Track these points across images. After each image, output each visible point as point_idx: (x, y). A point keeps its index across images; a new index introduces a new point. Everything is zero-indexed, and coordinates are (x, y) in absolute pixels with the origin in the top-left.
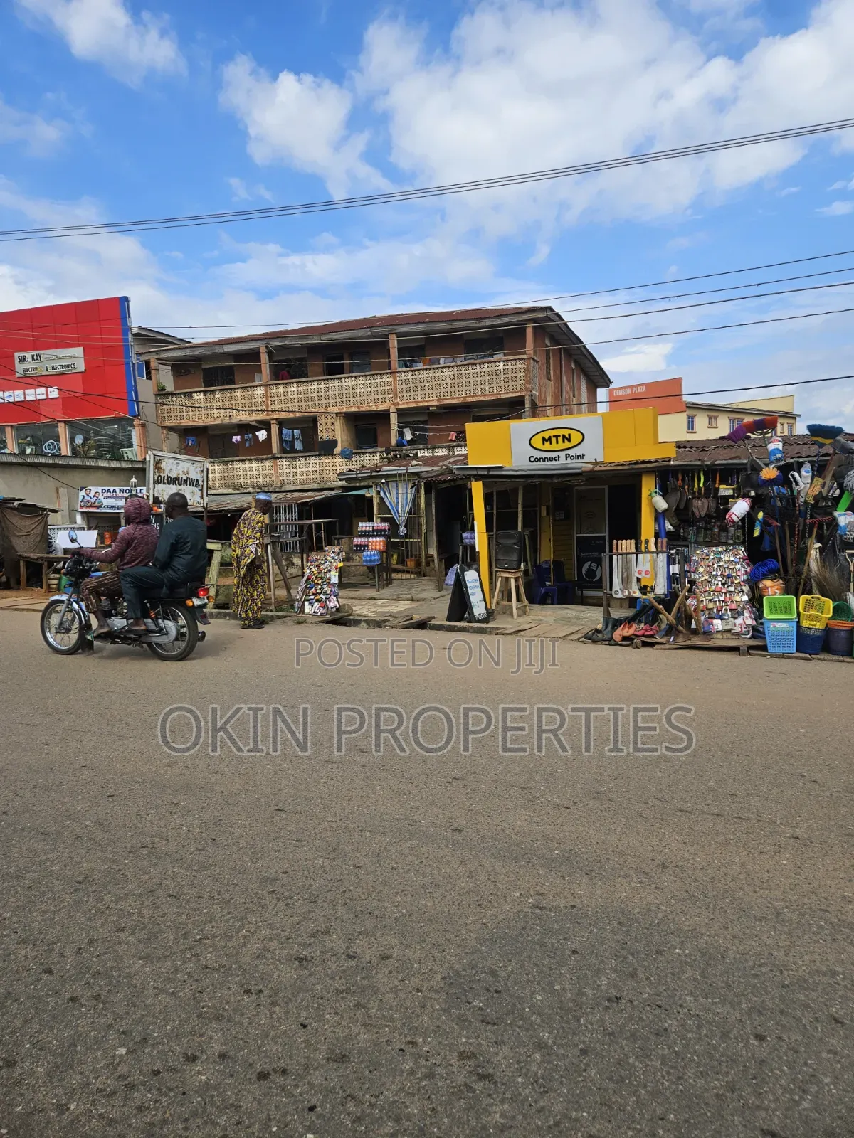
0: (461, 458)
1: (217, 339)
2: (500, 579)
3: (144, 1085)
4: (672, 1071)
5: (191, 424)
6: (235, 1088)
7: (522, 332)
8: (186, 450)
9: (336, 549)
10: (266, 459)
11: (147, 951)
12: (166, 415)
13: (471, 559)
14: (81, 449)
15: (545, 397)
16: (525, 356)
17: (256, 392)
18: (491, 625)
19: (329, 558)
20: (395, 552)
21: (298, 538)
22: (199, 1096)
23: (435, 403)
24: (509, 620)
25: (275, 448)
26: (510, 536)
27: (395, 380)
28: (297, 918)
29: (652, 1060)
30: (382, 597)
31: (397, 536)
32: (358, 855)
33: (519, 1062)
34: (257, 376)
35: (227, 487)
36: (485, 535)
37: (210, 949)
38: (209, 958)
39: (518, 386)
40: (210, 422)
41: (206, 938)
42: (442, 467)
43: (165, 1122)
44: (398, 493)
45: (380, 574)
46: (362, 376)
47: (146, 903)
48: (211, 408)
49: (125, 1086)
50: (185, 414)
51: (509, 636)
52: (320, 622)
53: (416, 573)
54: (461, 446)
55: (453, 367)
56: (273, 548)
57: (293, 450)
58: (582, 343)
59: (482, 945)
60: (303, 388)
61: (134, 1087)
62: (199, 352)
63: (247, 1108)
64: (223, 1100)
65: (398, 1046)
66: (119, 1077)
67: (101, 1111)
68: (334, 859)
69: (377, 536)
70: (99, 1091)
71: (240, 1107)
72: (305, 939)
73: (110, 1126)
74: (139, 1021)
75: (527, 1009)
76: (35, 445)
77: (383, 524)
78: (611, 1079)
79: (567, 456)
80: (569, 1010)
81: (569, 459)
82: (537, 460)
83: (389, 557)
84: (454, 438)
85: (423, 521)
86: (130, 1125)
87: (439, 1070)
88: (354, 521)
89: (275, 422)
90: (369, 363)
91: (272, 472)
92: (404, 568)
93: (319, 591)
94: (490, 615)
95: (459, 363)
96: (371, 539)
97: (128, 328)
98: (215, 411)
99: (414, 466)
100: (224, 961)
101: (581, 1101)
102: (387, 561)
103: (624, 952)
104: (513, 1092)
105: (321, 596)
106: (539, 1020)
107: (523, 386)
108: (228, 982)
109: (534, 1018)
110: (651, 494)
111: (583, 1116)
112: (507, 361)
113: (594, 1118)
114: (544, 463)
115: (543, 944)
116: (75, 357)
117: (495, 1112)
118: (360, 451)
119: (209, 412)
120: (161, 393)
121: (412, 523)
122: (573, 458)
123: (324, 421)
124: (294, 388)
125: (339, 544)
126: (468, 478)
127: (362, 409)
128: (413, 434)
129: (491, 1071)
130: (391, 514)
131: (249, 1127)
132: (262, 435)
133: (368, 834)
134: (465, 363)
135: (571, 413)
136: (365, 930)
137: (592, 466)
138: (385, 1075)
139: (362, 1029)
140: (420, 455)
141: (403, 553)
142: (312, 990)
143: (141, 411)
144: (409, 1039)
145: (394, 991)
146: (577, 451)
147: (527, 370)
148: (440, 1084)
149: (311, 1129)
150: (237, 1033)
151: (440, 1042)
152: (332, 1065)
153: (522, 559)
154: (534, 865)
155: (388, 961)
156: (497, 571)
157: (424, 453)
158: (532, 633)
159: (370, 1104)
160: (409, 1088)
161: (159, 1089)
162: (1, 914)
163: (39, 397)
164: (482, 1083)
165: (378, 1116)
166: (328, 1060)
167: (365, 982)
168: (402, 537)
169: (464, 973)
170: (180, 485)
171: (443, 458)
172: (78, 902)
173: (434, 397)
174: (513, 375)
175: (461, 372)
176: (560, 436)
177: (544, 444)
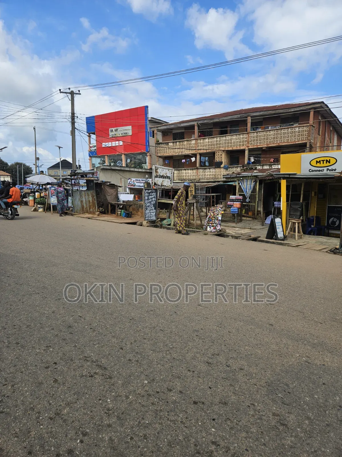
0: (276, 170)
1: (179, 121)
2: (291, 223)
3: (154, 396)
5: (167, 155)
6: (185, 405)
7: (309, 114)
8: (165, 165)
9: (221, 206)
10: (194, 169)
11: (154, 348)
12: (159, 151)
13: (278, 213)
14: (129, 164)
15: (317, 143)
16: (308, 125)
17: (192, 142)
18: (285, 242)
19: (218, 209)
20: (244, 208)
21: (205, 201)
22: (173, 404)
23: (266, 146)
24: (294, 240)
25: (198, 165)
26: (297, 204)
27: (249, 136)
28: (207, 347)
30: (238, 227)
31: (246, 202)
32: (230, 327)
33: (298, 422)
34: (193, 135)
35: (179, 180)
36: (285, 203)
37: (175, 352)
38: (175, 355)
39: (304, 138)
40: (174, 154)
41: (174, 348)
42: (267, 173)
43: (161, 410)
44: (247, 184)
45: (237, 217)
46: (235, 135)
47: (153, 331)
49: (147, 394)
50: (165, 151)
51: (294, 247)
52: (213, 235)
53: (252, 218)
54: (275, 165)
55: (275, 130)
56: (197, 204)
57: (205, 166)
58: (336, 117)
59: (282, 373)
60: (210, 140)
61: (150, 395)
62: (172, 126)
63: (190, 413)
64: (181, 408)
65: (248, 404)
66: (145, 391)
67: (140, 401)
68: (221, 327)
69: (238, 202)
70: (139, 394)
71: (188, 412)
72: (210, 355)
73: (143, 407)
74: (151, 373)
75: (302, 402)
76: (114, 162)
77: (240, 197)
79: (328, 169)
80: (321, 407)
81: (328, 171)
82: (313, 171)
83: (242, 211)
84: (272, 161)
85: (257, 196)
86: (149, 409)
87: (263, 417)
88: (227, 195)
89: (198, 154)
90: (238, 129)
91: (196, 174)
92: (247, 215)
93: (213, 223)
94: (285, 238)
95: (278, 128)
96: (235, 203)
97: (147, 118)
98: (176, 150)
99: (255, 173)
100: (180, 357)
101: (327, 445)
102: (240, 212)
104: (296, 433)
105: (214, 224)
106: (307, 408)
107: (306, 138)
108: (182, 365)
109: (305, 406)
111: (327, 451)
112: (300, 127)
114: (316, 172)
115: (310, 378)
116: (128, 130)
117: (288, 440)
118: (231, 166)
119: (174, 150)
121: (252, 197)
122: (330, 170)
123: (218, 154)
124: (207, 140)
125: (221, 204)
126: (280, 178)
127: (234, 149)
128: (254, 159)
129: (286, 423)
130: (243, 192)
131: (190, 420)
132: (193, 159)
133: (234, 320)
134: (281, 128)
135: (328, 150)
136: (233, 357)
137: (340, 174)
138: (242, 414)
139: (233, 394)
140: (257, 168)
141: (247, 209)
142: (213, 375)
143: (150, 150)
144: (251, 403)
145: (246, 383)
146: (333, 167)
147: (309, 131)
148: (264, 423)
149: (213, 427)
150: (186, 385)
151: (264, 407)
152: (221, 405)
153: (302, 215)
154: (305, 345)
155: (242, 371)
156: (289, 219)
157: (259, 167)
158: (305, 247)
159: (236, 424)
160: (252, 421)
161: (159, 398)
162: (106, 326)
163: (116, 145)
164: (282, 427)
165: (239, 429)
166: (220, 403)
167: (234, 377)
168: (247, 203)
169: (274, 382)
170: (163, 178)
171: (267, 170)
172: (131, 327)
173: (265, 143)
174: (302, 133)
175: (278, 132)
176: (325, 160)
177: (317, 164)
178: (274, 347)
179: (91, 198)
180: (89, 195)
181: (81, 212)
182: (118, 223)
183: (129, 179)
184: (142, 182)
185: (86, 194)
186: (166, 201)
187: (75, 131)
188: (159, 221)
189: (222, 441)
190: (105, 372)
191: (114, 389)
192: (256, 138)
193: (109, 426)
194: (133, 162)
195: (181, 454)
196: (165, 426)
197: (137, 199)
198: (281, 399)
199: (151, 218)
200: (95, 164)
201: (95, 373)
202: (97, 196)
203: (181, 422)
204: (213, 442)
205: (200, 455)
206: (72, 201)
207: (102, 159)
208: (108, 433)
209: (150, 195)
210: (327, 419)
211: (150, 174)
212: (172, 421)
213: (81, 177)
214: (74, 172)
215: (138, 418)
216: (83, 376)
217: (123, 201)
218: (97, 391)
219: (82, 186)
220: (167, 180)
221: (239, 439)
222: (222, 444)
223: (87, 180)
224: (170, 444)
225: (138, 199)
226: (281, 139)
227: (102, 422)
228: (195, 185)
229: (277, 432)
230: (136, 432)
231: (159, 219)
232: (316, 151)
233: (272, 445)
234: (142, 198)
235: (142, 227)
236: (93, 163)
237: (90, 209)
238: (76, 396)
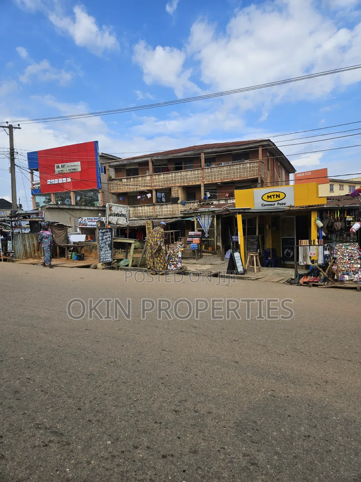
0: (231, 204)
2: (249, 256)
3: (118, 456)
5: (121, 191)
6: (154, 460)
7: (257, 151)
8: (119, 202)
9: (181, 243)
10: (151, 205)
11: (116, 403)
12: (112, 188)
13: (237, 247)
14: (79, 202)
15: (267, 178)
16: (258, 161)
17: (147, 178)
18: (245, 276)
19: (178, 247)
20: (203, 244)
22: (140, 462)
23: (220, 181)
24: (253, 274)
25: (154, 201)
26: (253, 238)
27: (203, 172)
28: (173, 394)
30: (198, 263)
31: (205, 237)
32: (196, 370)
33: (267, 459)
34: (147, 172)
35: (135, 217)
36: (243, 237)
37: (140, 405)
38: (140, 408)
39: (255, 173)
40: (128, 190)
41: (138, 400)
42: (223, 208)
43: (127, 471)
44: (205, 219)
45: (197, 254)
46: (190, 171)
47: (114, 385)
49: (112, 456)
50: (119, 187)
51: (254, 281)
53: (212, 253)
54: (231, 199)
55: (227, 166)
57: (162, 202)
59: (250, 410)
60: (165, 176)
61: (115, 456)
62: (125, 162)
63: (159, 469)
64: (150, 465)
65: (218, 449)
66: (109, 452)
67: (103, 465)
68: (186, 371)
69: (197, 237)
70: (102, 457)
71: (156, 468)
72: (177, 402)
73: (107, 471)
74: (115, 431)
75: (270, 438)
76: (62, 201)
77: (199, 233)
78: (307, 469)
80: (288, 440)
81: (279, 205)
82: (265, 205)
83: (201, 246)
84: (228, 196)
85: (215, 231)
86: (114, 471)
87: (235, 460)
88: (186, 231)
89: (154, 190)
90: (193, 165)
91: (153, 211)
93: (174, 260)
94: (245, 271)
95: (230, 164)
96: (194, 239)
97: (98, 154)
98: (131, 186)
99: (212, 208)
100: (146, 410)
101: (295, 477)
102: (200, 248)
103: (311, 417)
104: (266, 471)
105: (175, 262)
106: (275, 443)
107: (257, 174)
108: (148, 418)
109: (273, 442)
110: (315, 220)
112: (251, 163)
114: (268, 207)
115: (276, 412)
116: (77, 166)
117: (259, 478)
118: (188, 202)
119: (128, 186)
121: (211, 232)
122: (281, 204)
123: (174, 189)
124: (162, 176)
125: (181, 241)
126: (235, 213)
127: (190, 184)
128: (211, 195)
129: (256, 462)
130: (202, 228)
131: (160, 477)
132: (149, 195)
133: (199, 362)
134: (233, 164)
135: (278, 185)
136: (201, 401)
137: (289, 208)
138: (213, 460)
139: (203, 441)
140: (214, 203)
141: (207, 245)
142: (181, 424)
143: (102, 187)
144: (221, 446)
145: (215, 427)
146: (283, 201)
147: (259, 167)
148: (235, 466)
149: (184, 479)
150: (153, 438)
151: (234, 449)
152: (191, 454)
153: (258, 247)
154: (269, 378)
155: (211, 414)
156: (247, 253)
157: (215, 202)
158: (264, 279)
159: (208, 471)
160: (223, 466)
161: (124, 458)
162: (60, 386)
163: (64, 182)
164: (253, 467)
165: (211, 476)
166: (189, 452)
167: (202, 422)
168: (207, 238)
169: (243, 421)
170: (118, 216)
171: (223, 204)
172: (89, 383)
173: (220, 179)
174: (253, 169)
175: (231, 168)
176: (275, 195)
177: (268, 199)
178: (241, 384)
180: (33, 238)
181: (24, 258)
182: (69, 267)
183: (80, 218)
184: (95, 220)
185: (30, 237)
186: (122, 240)
187: (14, 168)
188: (115, 262)
190: (61, 438)
191: (73, 456)
192: (211, 174)
194: (83, 200)
197: (89, 239)
198: (250, 438)
199: (107, 260)
200: (39, 203)
201: (50, 441)
203: (150, 479)
206: (12, 246)
207: (48, 197)
209: (104, 235)
210: (294, 451)
211: (104, 211)
213: (23, 218)
214: (15, 213)
216: (35, 447)
217: (74, 243)
218: (54, 461)
219: (25, 228)
220: (122, 218)
223: (30, 221)
225: (91, 239)
228: (152, 222)
229: (248, 472)
231: (116, 260)
232: (267, 187)
234: (95, 238)
235: (96, 269)
236: (37, 202)
237: (35, 253)
238: (28, 471)
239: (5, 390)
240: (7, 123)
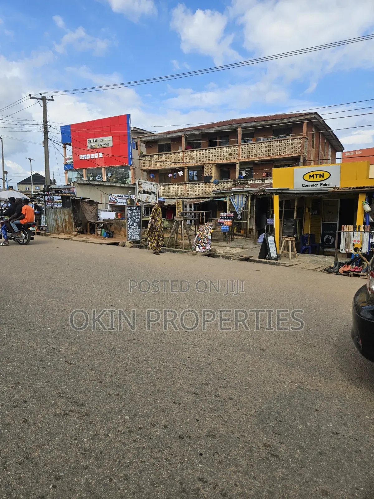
0: (268, 185)
1: (164, 132)
2: (284, 241)
3: (136, 432)
4: (362, 469)
5: (152, 168)
6: (170, 440)
7: (302, 125)
8: (150, 179)
9: (211, 224)
10: (182, 184)
11: (136, 380)
12: (143, 165)
13: (271, 231)
14: (110, 179)
15: (310, 156)
16: (301, 137)
17: (179, 155)
18: (278, 262)
19: (207, 228)
20: (235, 226)
21: (194, 219)
22: (157, 440)
23: (258, 159)
24: (288, 260)
25: (186, 180)
26: (291, 221)
27: (240, 148)
28: (194, 377)
29: (353, 463)
30: (229, 246)
31: (237, 219)
32: (219, 355)
33: (290, 452)
34: (180, 147)
35: (166, 196)
36: (278, 220)
37: (160, 384)
38: (160, 387)
39: (298, 151)
40: (160, 168)
41: (158, 379)
42: (259, 188)
43: (144, 448)
44: (238, 200)
45: (228, 236)
46: (225, 147)
47: (135, 362)
48: (161, 162)
49: (129, 431)
50: (150, 164)
51: (288, 267)
52: (203, 255)
53: (244, 236)
54: (268, 179)
55: (267, 142)
56: (184, 223)
57: (193, 180)
58: (330, 129)
60: (199, 153)
61: (132, 432)
62: (157, 137)
63: (175, 449)
64: (166, 444)
65: (237, 436)
66: (127, 427)
67: (120, 439)
68: (209, 355)
69: (229, 219)
70: (119, 431)
71: (172, 448)
72: (197, 385)
73: (123, 445)
74: (133, 407)
75: (294, 431)
76: (93, 177)
77: (231, 214)
78: (333, 467)
79: (321, 184)
80: (313, 434)
81: (322, 185)
82: (306, 186)
83: (233, 229)
84: (265, 176)
85: (249, 213)
86: (131, 447)
87: (254, 449)
88: (218, 212)
89: (186, 168)
90: (228, 141)
91: (184, 189)
92: (239, 234)
93: (203, 242)
94: (279, 257)
95: (270, 140)
96: (225, 220)
97: (130, 128)
98: (162, 163)
99: (247, 188)
100: (166, 389)
101: (319, 474)
102: (232, 230)
103: (341, 414)
104: (287, 464)
106: (299, 436)
107: (300, 151)
108: (167, 398)
109: (297, 435)
110: (363, 204)
111: (319, 481)
112: (293, 139)
113: (325, 482)
114: (309, 187)
115: (302, 405)
116: (109, 141)
117: (279, 471)
118: (222, 181)
119: (160, 163)
120: (142, 155)
121: (244, 214)
122: (324, 185)
123: (207, 167)
124: (195, 153)
125: (211, 222)
126: (272, 194)
127: (224, 162)
128: (246, 174)
129: (277, 454)
130: (234, 209)
131: (176, 457)
132: (181, 173)
133: (223, 346)
134: (274, 140)
135: (323, 164)
136: (222, 386)
137: (333, 189)
138: (231, 447)
139: (222, 426)
140: (249, 183)
141: (239, 227)
142: (201, 407)
143: (133, 164)
144: (241, 434)
145: (235, 413)
146: (327, 182)
147: (302, 144)
148: (255, 455)
149: (200, 463)
150: (171, 418)
151: (255, 438)
152: (209, 438)
153: (295, 232)
154: (298, 370)
155: (232, 401)
156: (283, 237)
157: (251, 182)
158: (299, 266)
159: (225, 458)
160: (241, 454)
161: (141, 435)
162: (83, 359)
163: (95, 157)
164: (273, 458)
165: (228, 463)
166: (207, 436)
167: (223, 407)
168: (239, 220)
169: (266, 411)
170: (148, 194)
171: (259, 185)
172: (111, 358)
173: (257, 156)
174: (296, 146)
175: (270, 145)
176: (318, 174)
177: (310, 178)
178: (266, 373)
179: (68, 216)
180: (65, 213)
181: (56, 232)
182: (98, 243)
183: (110, 195)
184: (125, 198)
185: (62, 212)
187: (48, 141)
188: (144, 241)
189: (210, 476)
190: (81, 409)
191: (92, 427)
192: (248, 151)
193: (86, 467)
194: (114, 176)
195: (165, 494)
196: (148, 464)
197: (119, 217)
198: (273, 428)
199: (135, 238)
200: (71, 178)
201: (71, 411)
202: (74, 214)
203: (166, 459)
204: (200, 478)
205: (186, 494)
206: (46, 220)
207: (80, 173)
208: (84, 476)
209: (133, 213)
210: (320, 447)
211: (133, 189)
212: (156, 458)
213: (56, 193)
214: (48, 188)
215: (118, 458)
216: (56, 414)
217: (104, 220)
218: (73, 430)
219: (57, 203)
220: (151, 196)
221: (227, 474)
222: (210, 480)
223: (62, 196)
224: (153, 484)
225: (121, 217)
226: (274, 152)
227: (78, 464)
228: (183, 201)
229: (268, 464)
230: (115, 473)
231: (144, 239)
232: (309, 165)
233: (262, 478)
234: (125, 215)
235: (125, 247)
236: (69, 177)
237: (66, 228)
238: (48, 437)
239: (31, 357)
240: (41, 94)
